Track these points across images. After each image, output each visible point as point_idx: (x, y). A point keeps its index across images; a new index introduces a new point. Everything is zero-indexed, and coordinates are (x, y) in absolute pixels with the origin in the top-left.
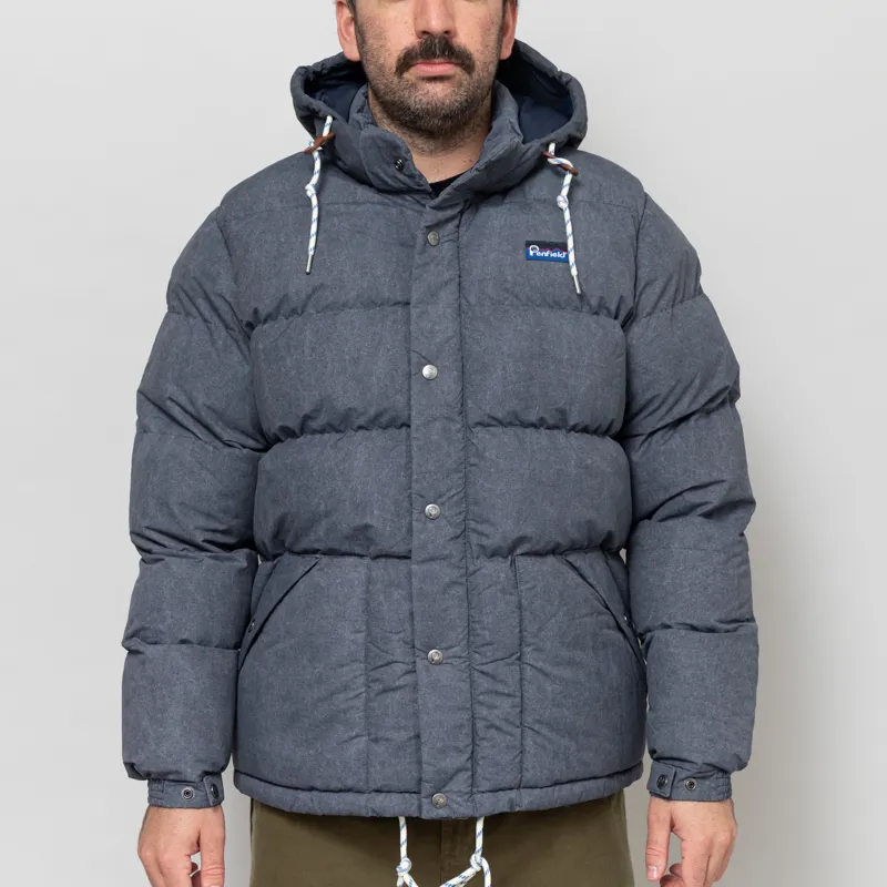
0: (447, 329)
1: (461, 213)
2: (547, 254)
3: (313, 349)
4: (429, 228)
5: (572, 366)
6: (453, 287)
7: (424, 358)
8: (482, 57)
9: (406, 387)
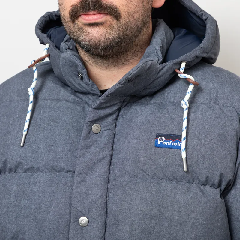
0: (97, 193)
1: (119, 110)
2: (170, 144)
3: (16, 197)
4: (93, 122)
5: (181, 224)
6: (105, 163)
7: (81, 212)
8: (126, 9)
9: (66, 230)
